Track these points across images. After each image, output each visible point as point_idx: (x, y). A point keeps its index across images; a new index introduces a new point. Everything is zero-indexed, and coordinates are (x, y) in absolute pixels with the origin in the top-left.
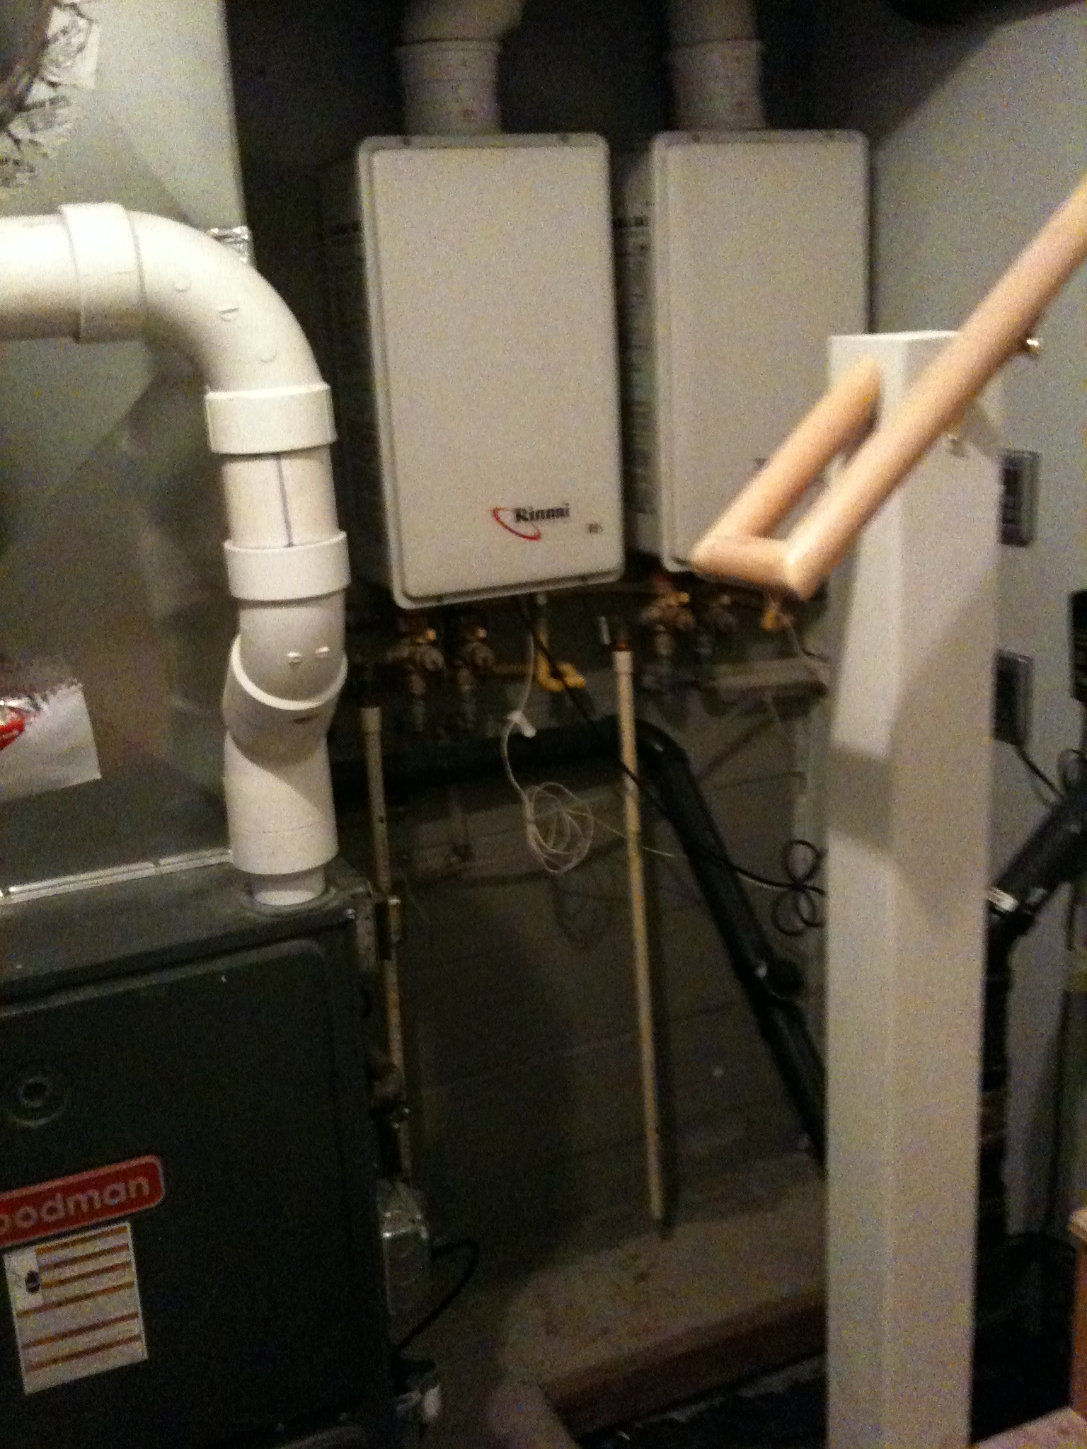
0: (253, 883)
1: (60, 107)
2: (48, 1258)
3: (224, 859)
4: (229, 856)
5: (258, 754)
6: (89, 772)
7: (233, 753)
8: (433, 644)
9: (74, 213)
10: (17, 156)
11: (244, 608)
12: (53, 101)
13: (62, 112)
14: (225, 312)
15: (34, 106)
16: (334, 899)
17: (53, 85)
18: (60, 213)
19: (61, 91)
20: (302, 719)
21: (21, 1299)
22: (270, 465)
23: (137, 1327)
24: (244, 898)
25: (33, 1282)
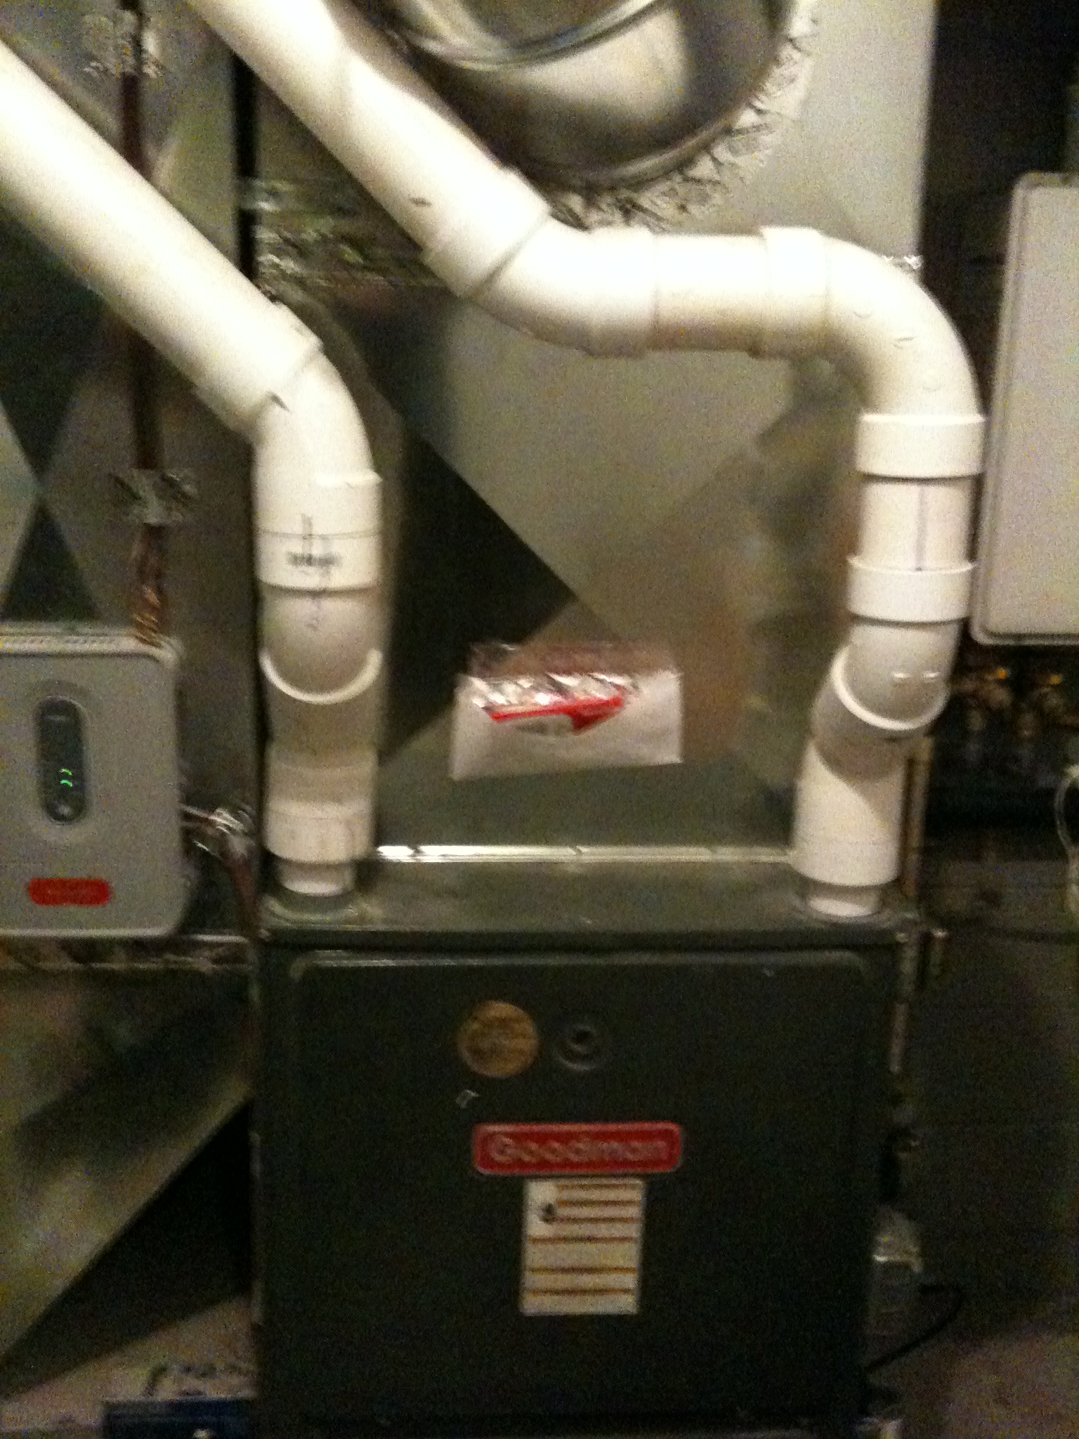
0: (808, 887)
1: (764, 135)
2: (566, 1195)
3: (782, 859)
4: (789, 857)
5: (838, 763)
6: (670, 755)
7: (813, 761)
8: (1002, 683)
9: (773, 234)
10: (717, 177)
11: (858, 624)
12: (757, 128)
13: (766, 138)
14: (901, 340)
15: (739, 132)
16: (887, 920)
17: (759, 112)
18: (761, 236)
19: (768, 119)
20: (893, 738)
21: (536, 1226)
22: (914, 489)
23: (630, 1281)
24: (797, 902)
25: (549, 1214)
